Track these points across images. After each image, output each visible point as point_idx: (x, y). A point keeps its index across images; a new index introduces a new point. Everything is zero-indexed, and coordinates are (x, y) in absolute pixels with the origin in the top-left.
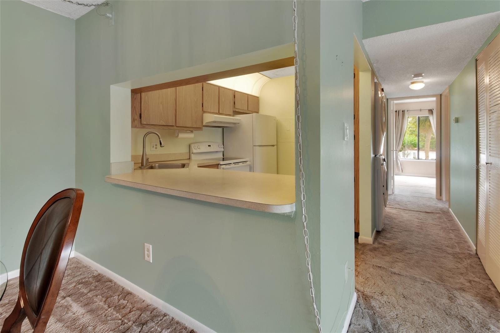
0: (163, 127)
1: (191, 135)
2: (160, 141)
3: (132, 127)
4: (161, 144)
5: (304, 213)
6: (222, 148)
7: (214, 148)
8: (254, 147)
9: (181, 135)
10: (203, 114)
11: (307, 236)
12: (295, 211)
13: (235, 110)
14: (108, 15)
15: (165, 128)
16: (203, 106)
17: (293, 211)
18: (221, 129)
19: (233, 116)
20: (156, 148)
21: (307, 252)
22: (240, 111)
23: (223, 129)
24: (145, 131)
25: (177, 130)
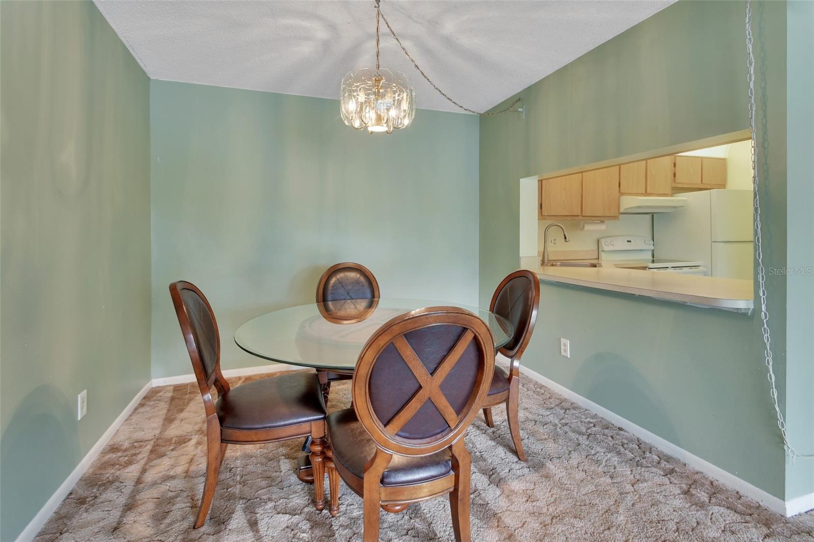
0: (566, 218)
1: (602, 227)
2: (565, 235)
3: (538, 220)
4: (565, 238)
5: (763, 310)
6: (650, 244)
7: (637, 244)
8: (713, 243)
9: (588, 227)
10: (620, 197)
11: (767, 334)
12: (753, 309)
13: (675, 185)
14: (519, 110)
15: (568, 218)
16: (619, 186)
17: (750, 309)
18: (649, 217)
19: (672, 196)
20: (555, 243)
21: (767, 351)
22: (685, 186)
23: (653, 215)
24: (548, 223)
25: (583, 221)
